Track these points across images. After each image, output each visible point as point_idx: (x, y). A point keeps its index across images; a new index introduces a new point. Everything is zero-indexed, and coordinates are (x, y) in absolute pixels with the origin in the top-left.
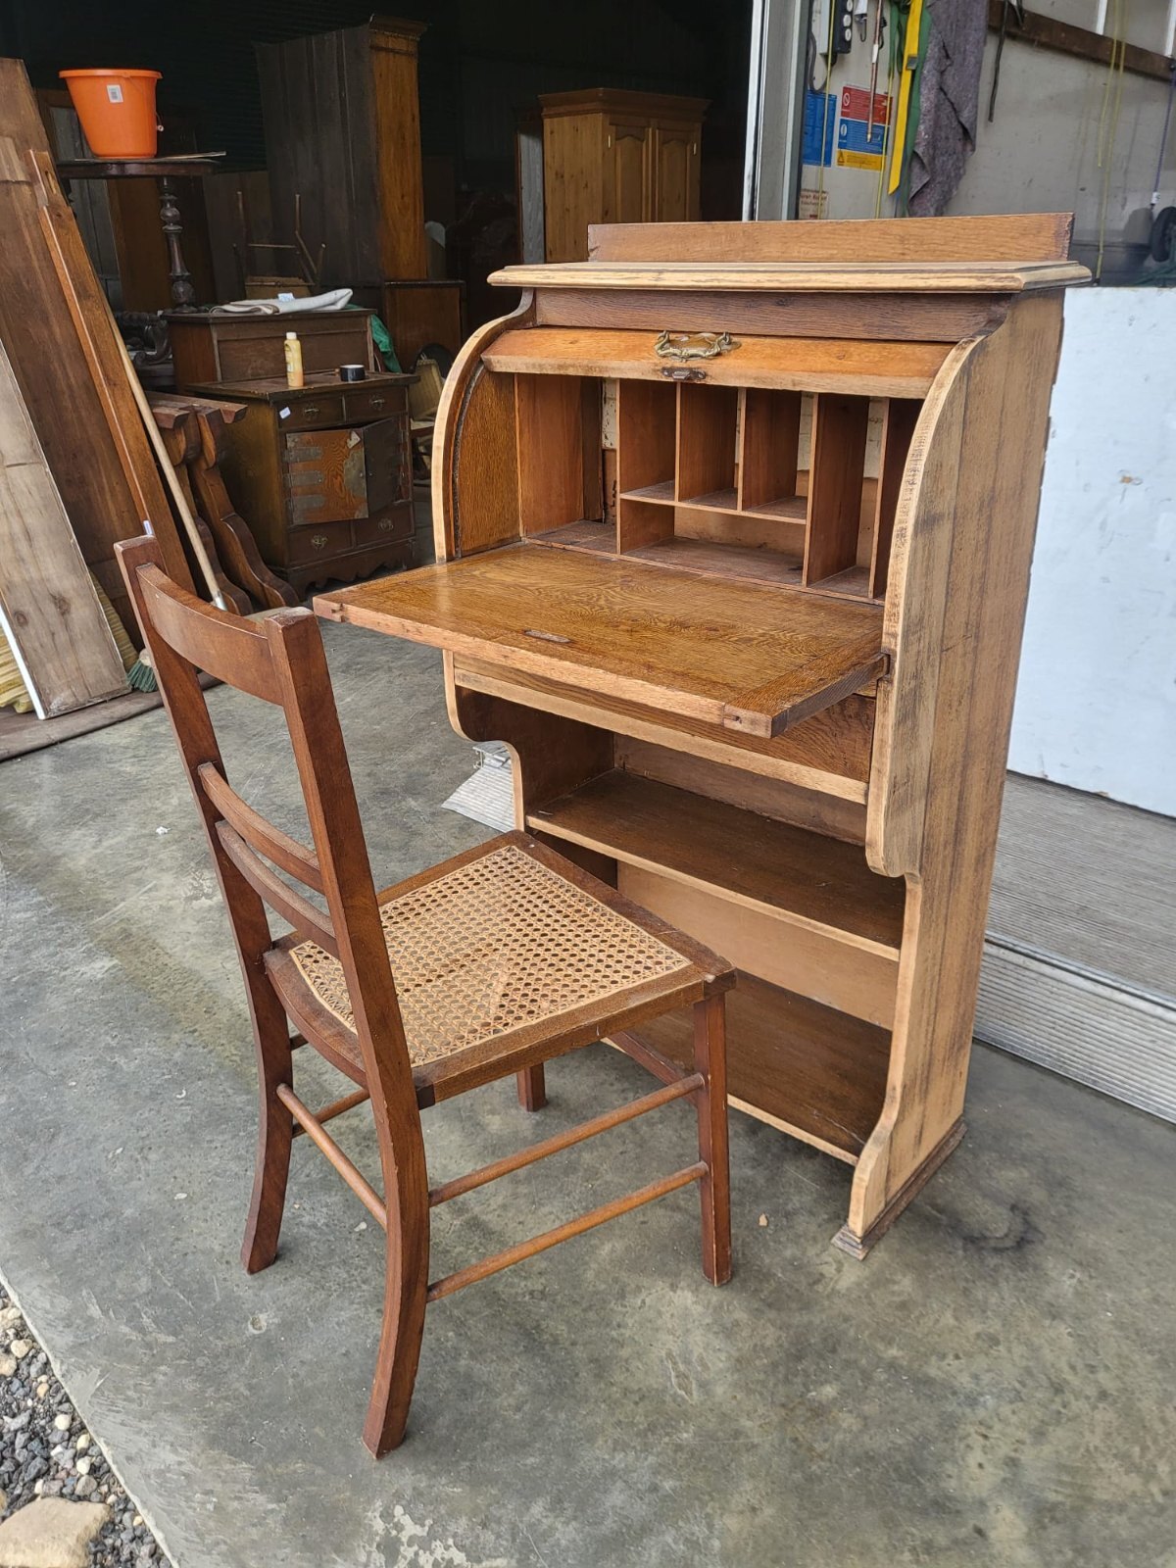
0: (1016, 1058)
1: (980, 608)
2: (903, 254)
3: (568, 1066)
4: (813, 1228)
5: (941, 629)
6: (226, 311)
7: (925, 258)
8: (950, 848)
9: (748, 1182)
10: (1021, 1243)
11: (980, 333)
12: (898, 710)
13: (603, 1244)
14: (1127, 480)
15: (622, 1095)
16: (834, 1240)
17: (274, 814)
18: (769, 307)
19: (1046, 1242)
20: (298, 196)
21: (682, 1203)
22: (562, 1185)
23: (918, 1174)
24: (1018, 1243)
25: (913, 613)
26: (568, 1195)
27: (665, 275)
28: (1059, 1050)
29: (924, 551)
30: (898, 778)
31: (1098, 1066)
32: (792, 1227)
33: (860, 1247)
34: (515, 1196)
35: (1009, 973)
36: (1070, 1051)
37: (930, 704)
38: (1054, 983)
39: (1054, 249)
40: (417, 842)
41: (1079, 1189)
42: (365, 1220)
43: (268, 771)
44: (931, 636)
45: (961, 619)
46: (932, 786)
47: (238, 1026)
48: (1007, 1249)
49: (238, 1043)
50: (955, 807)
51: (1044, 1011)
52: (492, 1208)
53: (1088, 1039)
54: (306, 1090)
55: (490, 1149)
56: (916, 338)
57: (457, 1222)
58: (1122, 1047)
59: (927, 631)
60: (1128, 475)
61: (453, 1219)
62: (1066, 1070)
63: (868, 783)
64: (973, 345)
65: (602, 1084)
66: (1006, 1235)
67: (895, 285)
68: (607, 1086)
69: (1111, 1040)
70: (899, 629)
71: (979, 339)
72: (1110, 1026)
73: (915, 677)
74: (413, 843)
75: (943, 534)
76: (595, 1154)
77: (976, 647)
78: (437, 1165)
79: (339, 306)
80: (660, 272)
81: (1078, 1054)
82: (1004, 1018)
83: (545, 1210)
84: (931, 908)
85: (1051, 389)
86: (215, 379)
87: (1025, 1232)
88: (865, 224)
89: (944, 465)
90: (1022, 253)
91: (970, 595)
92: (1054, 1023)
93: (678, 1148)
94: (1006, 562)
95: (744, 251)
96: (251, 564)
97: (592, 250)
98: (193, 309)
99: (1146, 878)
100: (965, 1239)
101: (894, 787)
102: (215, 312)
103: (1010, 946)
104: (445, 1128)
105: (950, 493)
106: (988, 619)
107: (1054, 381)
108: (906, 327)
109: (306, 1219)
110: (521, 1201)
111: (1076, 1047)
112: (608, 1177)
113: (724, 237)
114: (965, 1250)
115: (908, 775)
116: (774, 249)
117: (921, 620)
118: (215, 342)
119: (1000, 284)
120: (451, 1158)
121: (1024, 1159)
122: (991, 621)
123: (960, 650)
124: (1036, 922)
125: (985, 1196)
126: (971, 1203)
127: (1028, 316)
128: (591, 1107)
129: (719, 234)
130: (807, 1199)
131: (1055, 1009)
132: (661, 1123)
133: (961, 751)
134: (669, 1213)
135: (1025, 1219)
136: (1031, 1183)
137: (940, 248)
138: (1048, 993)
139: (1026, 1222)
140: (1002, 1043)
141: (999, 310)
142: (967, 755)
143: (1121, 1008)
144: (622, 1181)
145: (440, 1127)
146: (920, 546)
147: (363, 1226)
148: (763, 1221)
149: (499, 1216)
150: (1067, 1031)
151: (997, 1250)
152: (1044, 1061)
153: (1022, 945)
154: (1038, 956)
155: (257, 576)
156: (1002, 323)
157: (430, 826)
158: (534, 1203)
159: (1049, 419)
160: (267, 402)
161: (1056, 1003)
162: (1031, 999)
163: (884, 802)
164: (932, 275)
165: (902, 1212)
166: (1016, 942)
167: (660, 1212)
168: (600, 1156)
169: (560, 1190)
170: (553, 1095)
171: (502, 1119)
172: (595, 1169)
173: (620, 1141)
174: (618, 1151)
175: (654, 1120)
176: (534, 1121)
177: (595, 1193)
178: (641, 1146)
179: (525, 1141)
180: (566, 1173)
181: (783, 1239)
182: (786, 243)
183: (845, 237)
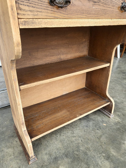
4: (106, 119)
9: (94, 124)
13: (112, 153)
21: (99, 135)
32: (106, 122)
65: (56, 138)
68: (57, 138)
83: (100, 163)
93: (82, 131)
112: (90, 146)
128: (64, 143)
130: (99, 118)
132: (73, 131)
144: (91, 144)
158: (97, 166)
167: (101, 139)
168: (82, 146)
169: (93, 158)
170: (56, 150)
171: (61, 166)
172: (86, 148)
173: (78, 140)
174: (81, 141)
175: (72, 132)
176: (65, 157)
177: (95, 150)
178: (80, 137)
179: (72, 162)
180: (87, 155)
181: (109, 124)
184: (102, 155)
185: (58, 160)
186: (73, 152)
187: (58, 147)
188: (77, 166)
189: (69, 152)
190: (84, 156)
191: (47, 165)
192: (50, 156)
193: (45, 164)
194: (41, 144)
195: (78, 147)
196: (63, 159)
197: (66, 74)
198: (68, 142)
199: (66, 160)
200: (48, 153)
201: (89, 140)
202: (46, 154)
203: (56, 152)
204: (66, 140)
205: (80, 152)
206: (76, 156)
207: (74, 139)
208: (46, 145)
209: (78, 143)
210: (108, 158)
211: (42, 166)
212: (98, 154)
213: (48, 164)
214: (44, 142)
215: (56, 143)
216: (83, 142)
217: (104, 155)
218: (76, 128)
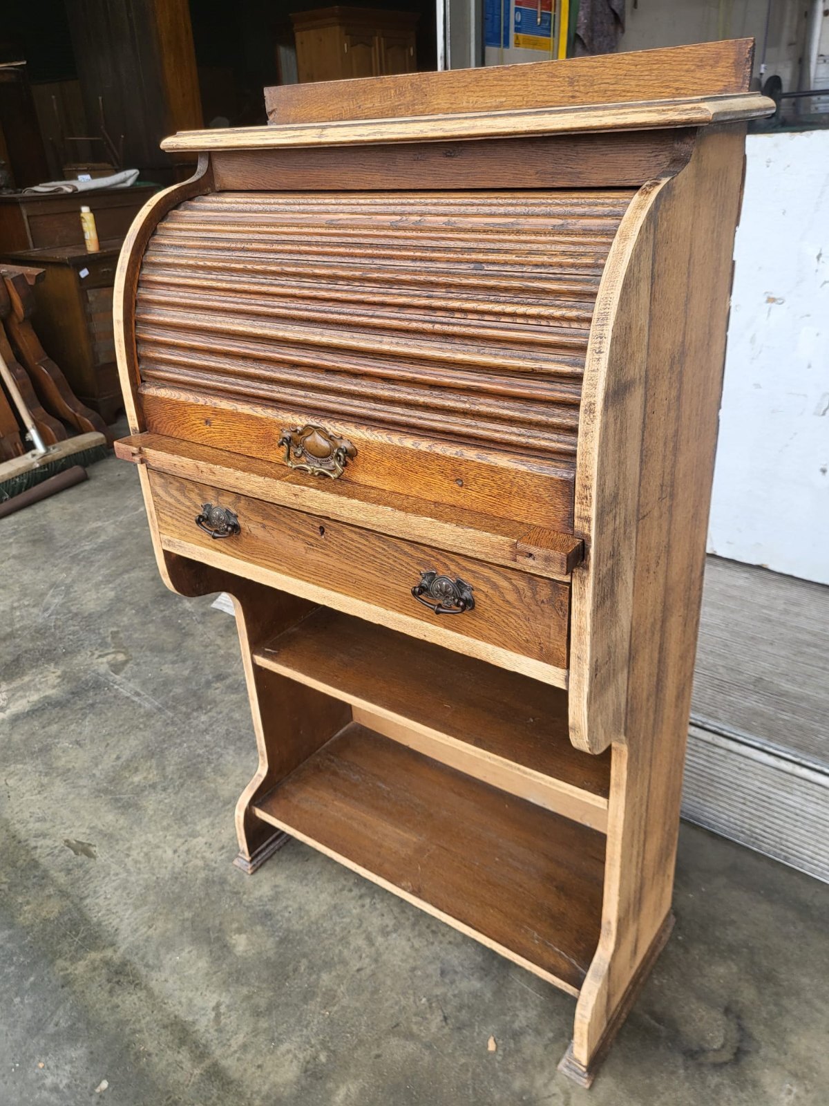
0: (713, 835)
1: (674, 466)
2: (573, 97)
3: (311, 872)
4: (539, 1051)
5: (637, 499)
6: (36, 192)
7: (596, 99)
8: (652, 700)
9: (476, 996)
10: (739, 1054)
11: (664, 174)
12: (595, 595)
13: (338, 1087)
14: (771, 300)
15: (360, 902)
16: (561, 1066)
17: (71, 622)
18: (437, 159)
19: (762, 1053)
20: (100, 98)
21: (415, 1028)
22: (301, 1014)
23: (635, 982)
24: (735, 1054)
25: (607, 492)
26: (306, 1027)
27: (328, 131)
28: (750, 825)
29: (616, 424)
30: (599, 661)
31: (787, 841)
32: (518, 1051)
33: (586, 1075)
34: (255, 1032)
35: (700, 750)
36: (761, 826)
37: (628, 577)
38: (741, 759)
39: (733, 79)
40: (189, 642)
41: (786, 983)
42: (107, 1077)
43: (69, 581)
44: (626, 510)
45: (654, 484)
46: (633, 653)
47: (11, 850)
48: (726, 1063)
49: (9, 869)
50: (656, 661)
51: (735, 787)
52: (232, 1049)
53: (776, 815)
54: (66, 918)
55: (235, 975)
56: (593, 184)
57: (197, 1072)
58: (807, 822)
59: (623, 505)
60: (772, 296)
61: (194, 1067)
62: (760, 847)
63: (568, 668)
64: (658, 189)
65: (342, 890)
66: (723, 1046)
67: (567, 126)
68: (345, 892)
69: (797, 815)
70: (593, 513)
71: (664, 181)
72: (795, 800)
73: (612, 556)
74: (185, 644)
75: (635, 403)
76: (334, 973)
77: (671, 506)
78: (183, 1000)
79: (129, 183)
80: (324, 128)
81: (768, 830)
82: (700, 795)
83: (284, 1047)
84: (637, 760)
85: (735, 231)
86: (28, 248)
87: (741, 1041)
88: (532, 68)
89: (634, 327)
90: (699, 87)
91: (664, 457)
92: (744, 799)
93: (411, 961)
94: (697, 415)
95: (414, 105)
96: (64, 397)
97: (271, 113)
98: (10, 191)
99: (809, 645)
100: (684, 1053)
101: (595, 670)
102: (27, 192)
103: (700, 723)
104: (195, 952)
105: (641, 356)
106: (681, 476)
107: (737, 224)
108: (580, 173)
109: (49, 1081)
110: (261, 1038)
111: (766, 823)
112: (345, 1002)
113: (393, 92)
114: (686, 1068)
115: (609, 653)
116: (442, 101)
117: (616, 496)
118: (25, 217)
119: (684, 117)
120: (197, 989)
121: (732, 951)
122: (685, 476)
123: (656, 513)
124: (720, 697)
125: (699, 998)
126: (687, 1008)
127: (712, 153)
128: (331, 918)
129: (388, 89)
130: (533, 1014)
131: (743, 784)
132: (395, 931)
133: (659, 607)
134: (402, 1042)
135: (739, 1025)
136: (740, 979)
137: (611, 87)
138: (737, 770)
139: (741, 1028)
140: (698, 820)
141: (682, 147)
142: (666, 610)
143: (803, 782)
144: (358, 1004)
145: (189, 952)
146: (612, 420)
147: (104, 1084)
148: (492, 1046)
149: (239, 1059)
150: (755, 806)
151: (718, 1066)
152: (738, 837)
153: (710, 722)
154: (725, 733)
155: (70, 407)
156: (687, 162)
157: (200, 627)
158: (272, 1040)
159: (733, 263)
160: (67, 266)
161: (744, 779)
162: (721, 775)
163: (586, 689)
164: (607, 112)
165: (624, 1024)
166: (704, 720)
167: (394, 1041)
168: (338, 976)
169: (299, 1021)
170: (296, 906)
171: (248, 938)
172: (332, 993)
173: (356, 956)
174: (355, 968)
175: (389, 929)
176: (277, 939)
177: (332, 1022)
178: (376, 961)
179: (268, 963)
180: (305, 1000)
181: (511, 1067)
182: (454, 93)
183: (513, 83)
184: (317, 1052)
185: (263, 924)
186: (305, 955)
187: (307, 908)
188: (258, 978)
189: (299, 944)
190: (298, 990)
191: (241, 902)
192: (269, 900)
193: (245, 896)
194: (307, 860)
195: (328, 965)
196: (272, 935)
197: (383, 706)
198: (338, 929)
199: (270, 943)
200: (280, 890)
201: (375, 991)
202: (276, 886)
203: (290, 909)
204: (347, 920)
205: (310, 975)
206: (291, 967)
207: (360, 942)
208: (307, 874)
209: (344, 962)
210: (314, 1075)
211: (237, 893)
212: (321, 1037)
213: (247, 904)
214: (313, 867)
215: (323, 896)
216: (353, 975)
217: (323, 1058)
218: (420, 935)
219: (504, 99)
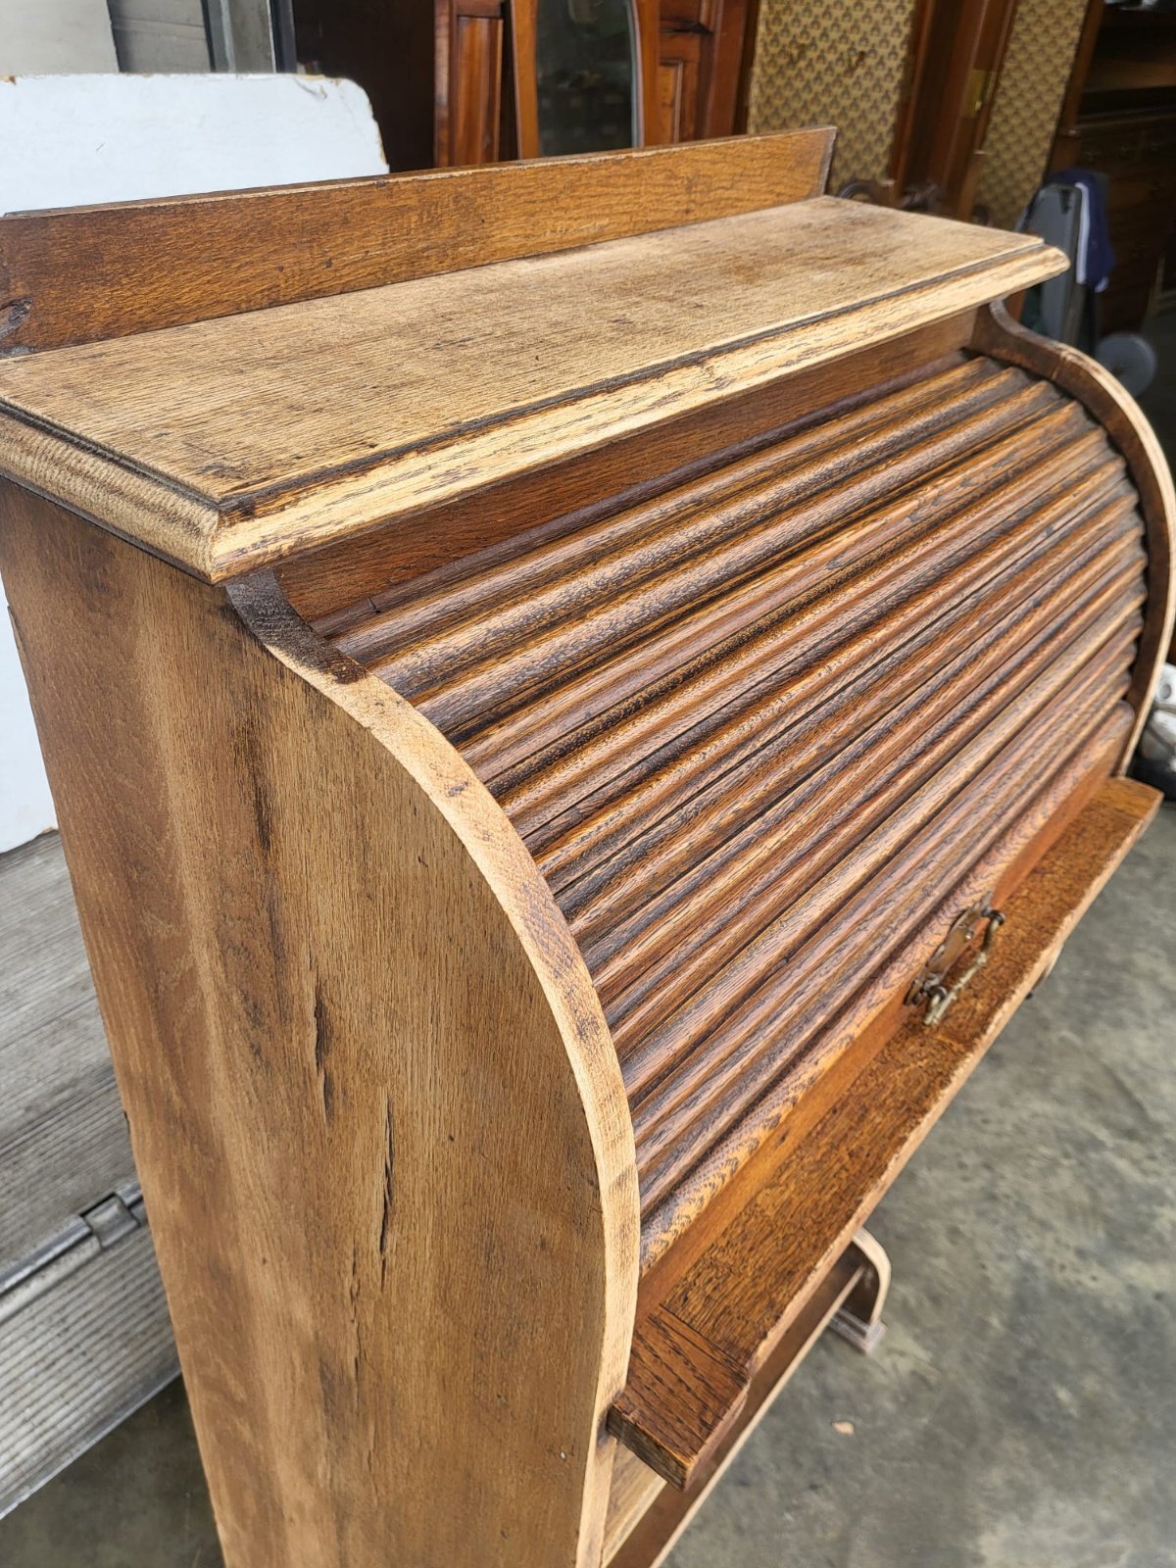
182: (533, 215)
183: (622, 190)
219: (606, 221)
